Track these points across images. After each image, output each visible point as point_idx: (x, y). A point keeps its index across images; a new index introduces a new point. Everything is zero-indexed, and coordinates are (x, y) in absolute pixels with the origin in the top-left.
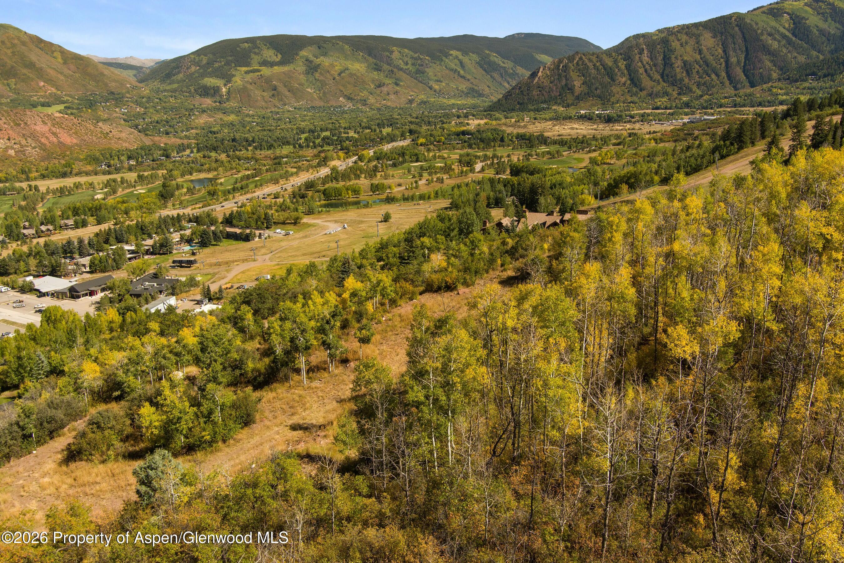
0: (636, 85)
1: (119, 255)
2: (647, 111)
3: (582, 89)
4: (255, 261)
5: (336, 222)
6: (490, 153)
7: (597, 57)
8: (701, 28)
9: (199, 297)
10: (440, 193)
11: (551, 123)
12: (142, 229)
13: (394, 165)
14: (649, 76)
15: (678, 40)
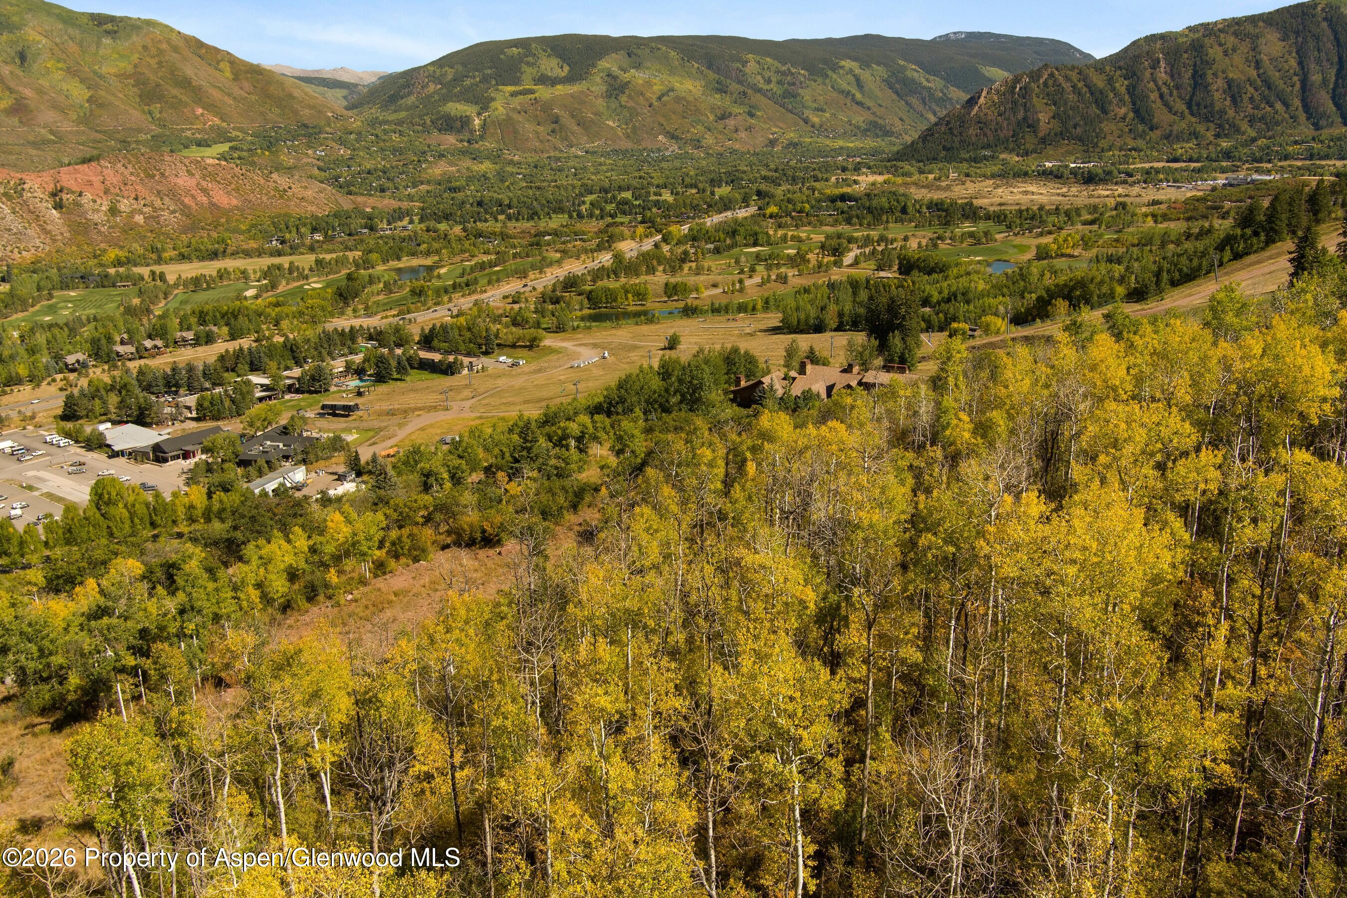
0: (1143, 121)
1: (242, 394)
2: (1156, 165)
3: (1050, 126)
4: (447, 409)
5: (595, 346)
6: (874, 234)
7: (1080, 73)
8: (1261, 24)
9: (341, 469)
10: (772, 302)
11: (992, 182)
12: (292, 351)
13: (717, 251)
14: (1166, 105)
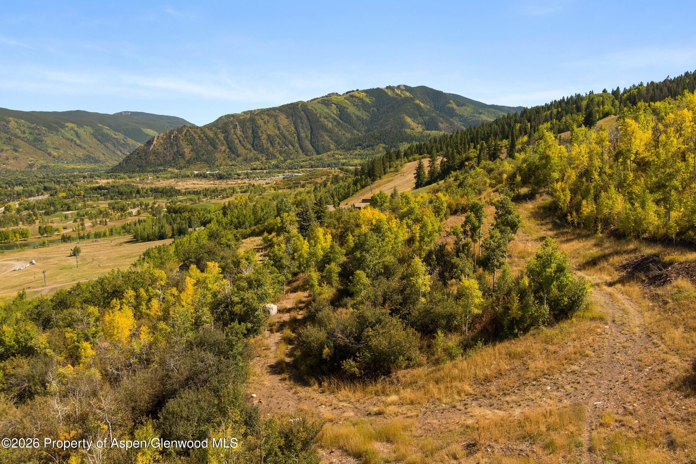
0: (233, 152)
2: (248, 171)
3: (191, 155)
8: (277, 111)
11: (173, 180)
14: (243, 145)
15: (262, 119)
